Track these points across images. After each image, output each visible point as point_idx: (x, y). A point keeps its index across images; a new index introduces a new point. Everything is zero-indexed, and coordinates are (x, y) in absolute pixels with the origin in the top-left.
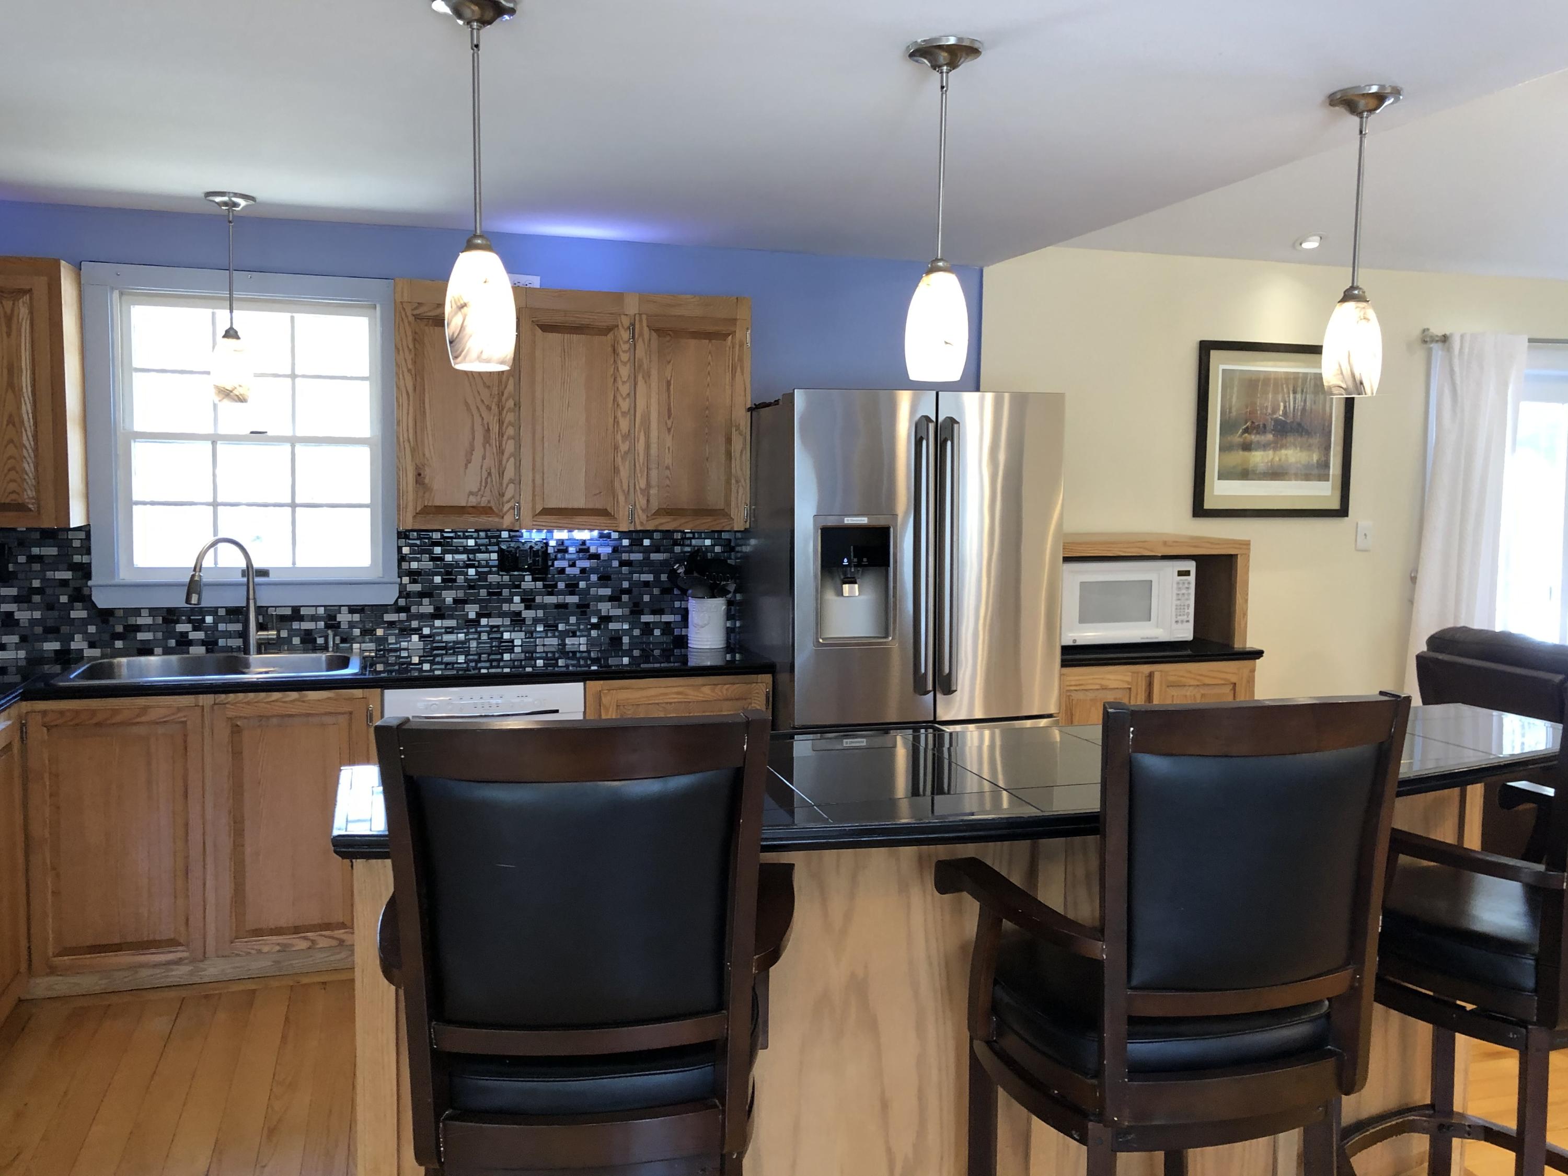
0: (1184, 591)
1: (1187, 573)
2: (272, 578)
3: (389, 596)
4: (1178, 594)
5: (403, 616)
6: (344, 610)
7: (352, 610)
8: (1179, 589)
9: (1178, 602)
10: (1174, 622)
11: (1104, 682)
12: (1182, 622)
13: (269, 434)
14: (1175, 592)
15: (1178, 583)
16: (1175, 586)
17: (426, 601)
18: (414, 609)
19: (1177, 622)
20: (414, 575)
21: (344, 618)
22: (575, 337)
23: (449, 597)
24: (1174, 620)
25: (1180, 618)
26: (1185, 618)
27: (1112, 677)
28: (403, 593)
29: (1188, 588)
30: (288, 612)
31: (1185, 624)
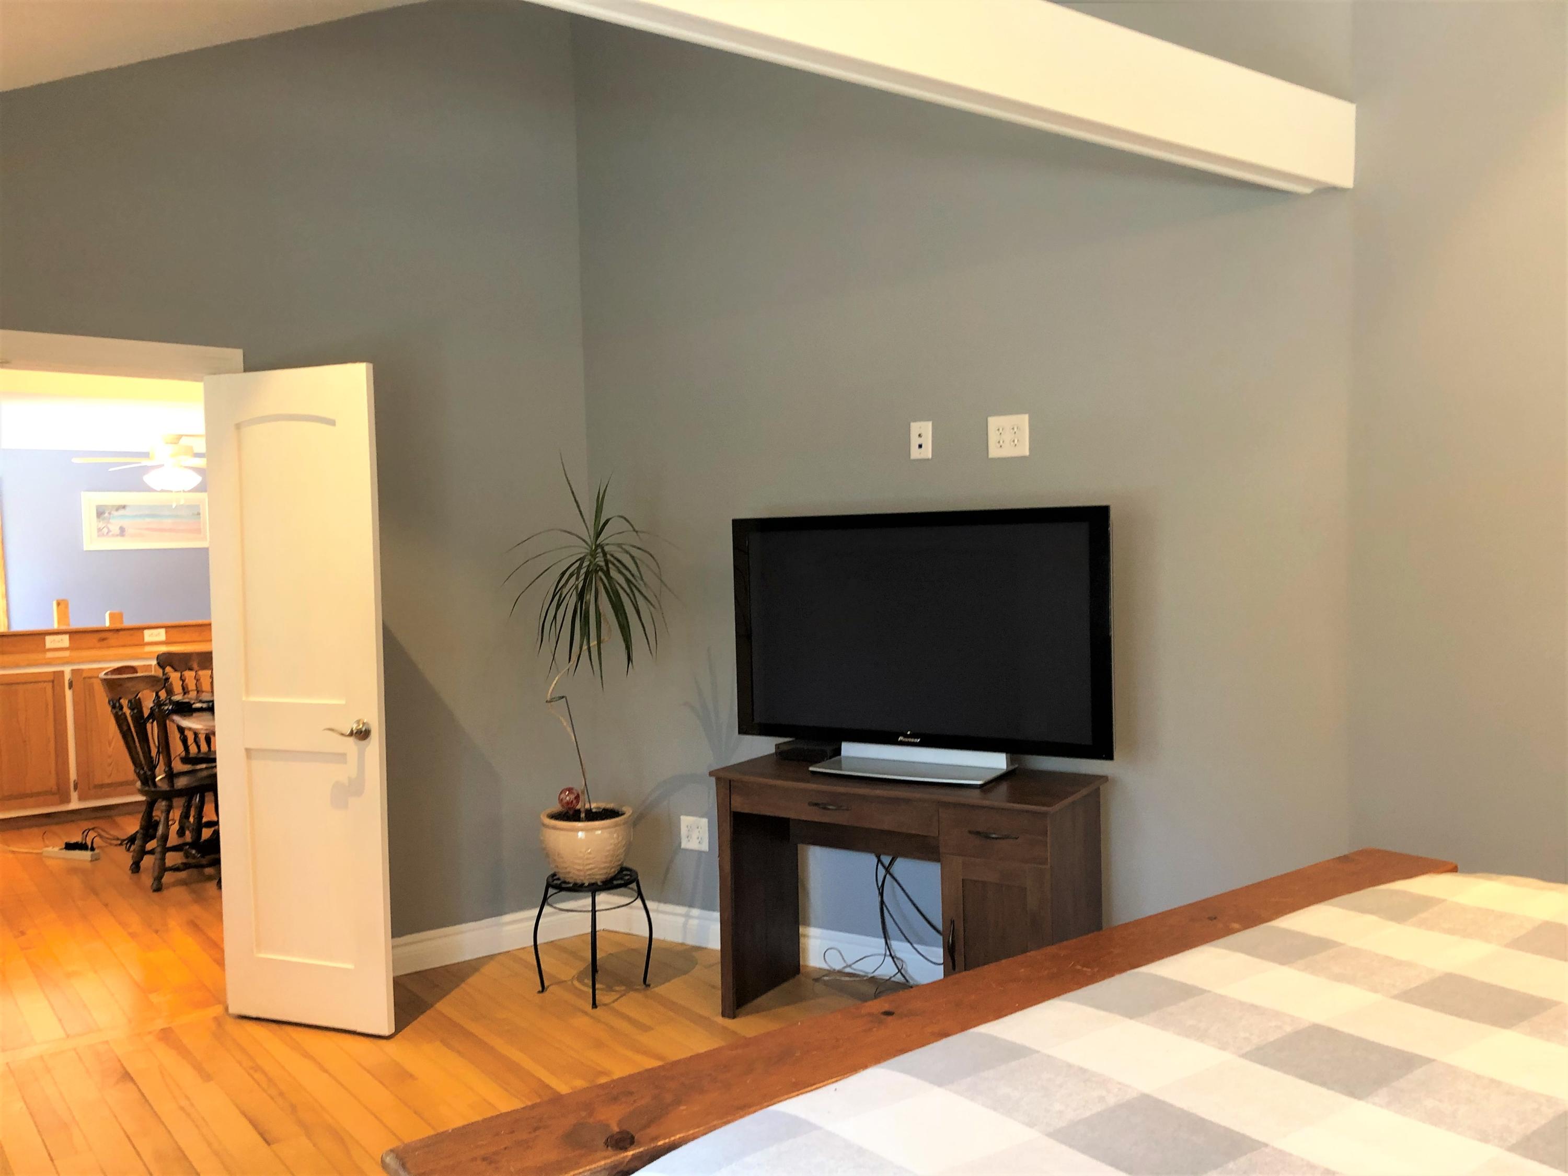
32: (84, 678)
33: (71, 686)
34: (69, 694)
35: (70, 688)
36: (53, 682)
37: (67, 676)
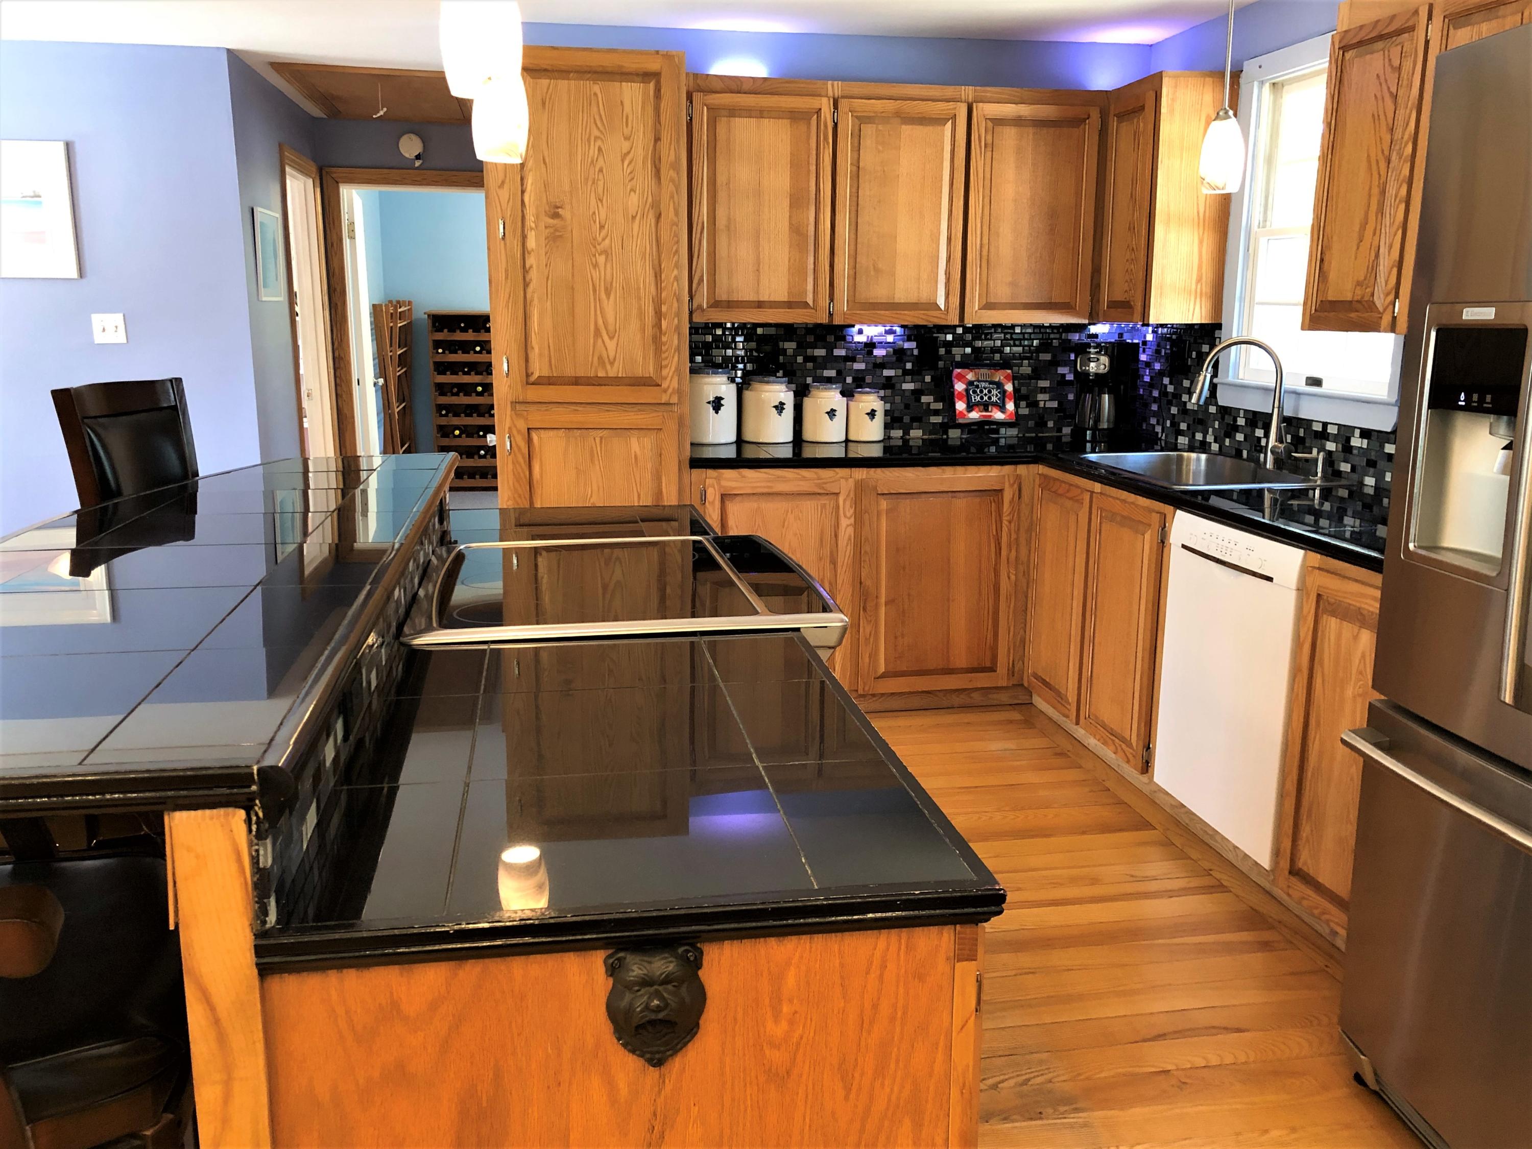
2: (1325, 389)
3: (1388, 422)
6: (1357, 432)
7: (1366, 433)
30: (1321, 428)
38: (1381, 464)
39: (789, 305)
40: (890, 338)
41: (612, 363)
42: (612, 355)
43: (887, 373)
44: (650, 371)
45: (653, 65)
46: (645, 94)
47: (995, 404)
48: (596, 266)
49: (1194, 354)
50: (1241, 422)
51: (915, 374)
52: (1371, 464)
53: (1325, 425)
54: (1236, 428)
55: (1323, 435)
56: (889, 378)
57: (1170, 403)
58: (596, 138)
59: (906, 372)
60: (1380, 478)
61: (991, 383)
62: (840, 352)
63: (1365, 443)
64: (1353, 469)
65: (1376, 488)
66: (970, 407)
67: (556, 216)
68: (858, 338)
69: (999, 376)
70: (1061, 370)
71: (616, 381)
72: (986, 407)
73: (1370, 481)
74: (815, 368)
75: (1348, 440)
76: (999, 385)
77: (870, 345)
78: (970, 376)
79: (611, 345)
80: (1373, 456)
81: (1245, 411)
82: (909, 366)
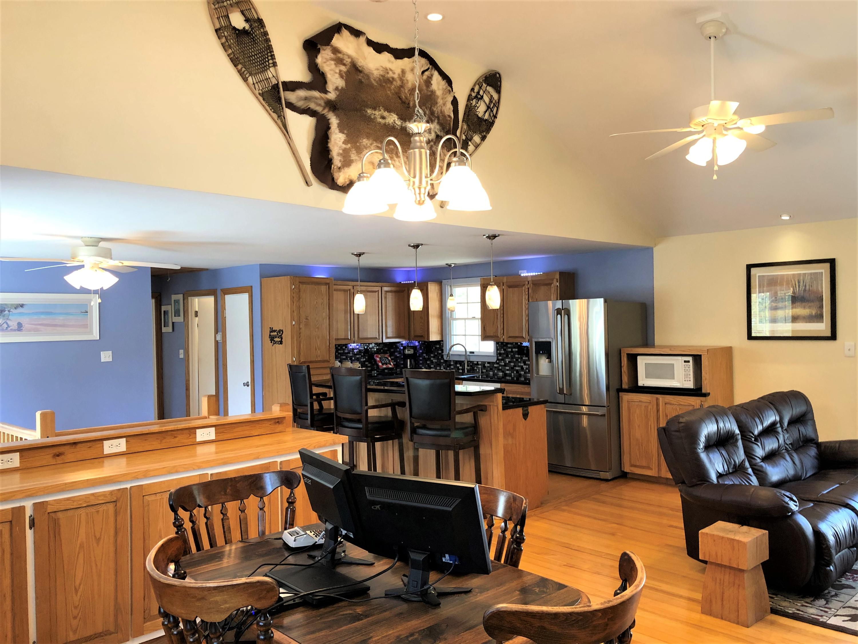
0: (687, 369)
1: (689, 362)
2: (475, 354)
3: (494, 360)
4: (685, 370)
5: (498, 365)
6: (487, 363)
7: (489, 363)
8: (685, 368)
9: (685, 373)
10: (684, 381)
11: (641, 400)
12: (687, 381)
13: (476, 317)
14: (683, 369)
15: (684, 365)
16: (683, 366)
17: (502, 362)
18: (500, 363)
19: (685, 381)
20: (500, 354)
21: (487, 365)
22: (516, 289)
23: (507, 360)
24: (684, 379)
25: (686, 379)
26: (689, 379)
27: (644, 398)
28: (498, 359)
29: (689, 367)
30: (476, 363)
31: (689, 382)
32: (48, 513)
33: (32, 525)
34: (29, 534)
35: (31, 528)
36: (11, 521)
37: (29, 512)
38: (494, 369)
39: (345, 339)
40: (358, 347)
41: (319, 357)
42: (319, 354)
43: (358, 356)
44: (328, 359)
45: (328, 281)
46: (326, 288)
47: (388, 363)
48: (316, 331)
49: (434, 348)
50: (452, 363)
51: (364, 356)
52: (491, 369)
53: (478, 362)
54: (451, 365)
55: (477, 364)
56: (358, 358)
57: (427, 361)
58: (316, 299)
59: (362, 356)
60: (494, 372)
61: (385, 358)
62: (346, 351)
63: (489, 365)
64: (487, 371)
65: (493, 374)
66: (383, 364)
67: (307, 319)
68: (351, 347)
69: (386, 356)
70: (396, 354)
71: (320, 361)
72: (386, 364)
73: (491, 373)
74: (341, 356)
75: (484, 365)
76: (388, 358)
77: (353, 349)
78: (379, 356)
79: (319, 352)
80: (491, 368)
81: (453, 361)
82: (362, 354)
